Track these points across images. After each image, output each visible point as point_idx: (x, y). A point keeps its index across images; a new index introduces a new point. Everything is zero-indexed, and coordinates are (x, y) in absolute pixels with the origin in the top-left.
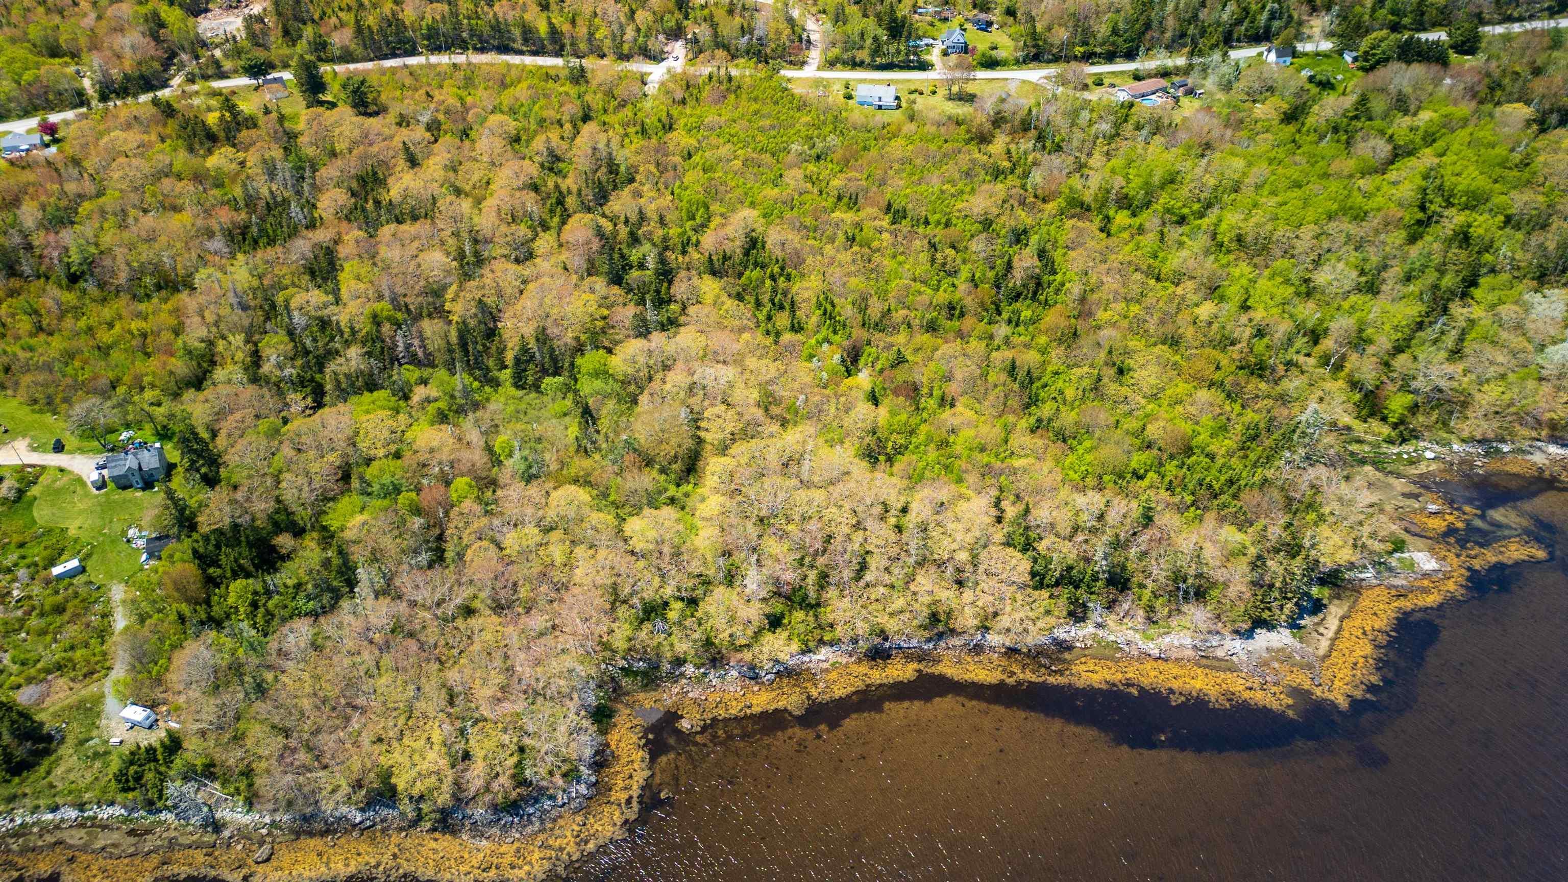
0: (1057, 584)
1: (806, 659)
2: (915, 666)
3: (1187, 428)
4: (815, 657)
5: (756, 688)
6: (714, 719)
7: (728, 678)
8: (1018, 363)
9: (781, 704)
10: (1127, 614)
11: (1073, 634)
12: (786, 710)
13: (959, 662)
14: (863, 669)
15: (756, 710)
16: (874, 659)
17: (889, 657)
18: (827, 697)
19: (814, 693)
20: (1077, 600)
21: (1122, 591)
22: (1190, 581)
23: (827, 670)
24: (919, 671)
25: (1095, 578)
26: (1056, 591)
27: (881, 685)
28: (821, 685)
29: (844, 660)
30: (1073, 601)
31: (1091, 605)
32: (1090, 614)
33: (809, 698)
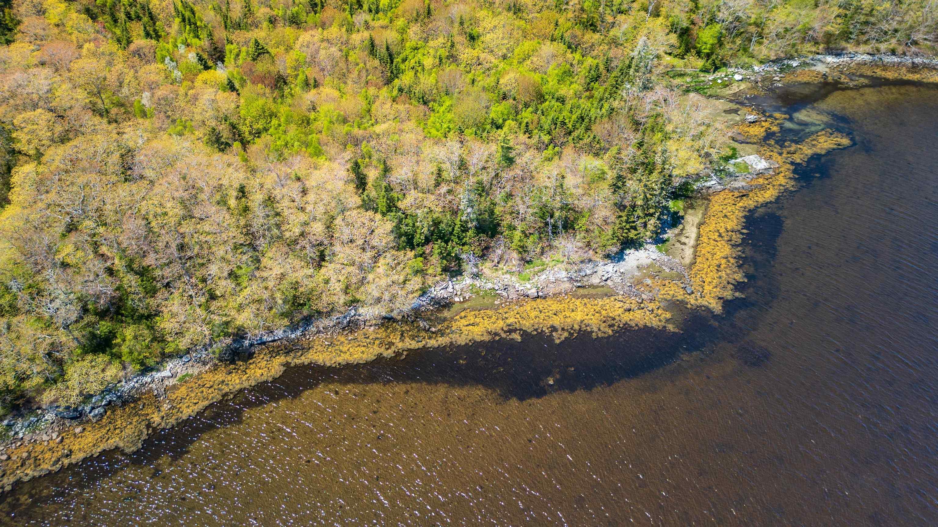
0: (428, 241)
1: (147, 379)
2: (282, 359)
3: (537, 77)
4: (158, 375)
5: (78, 430)
6: (18, 484)
7: (42, 425)
8: (377, 42)
9: (112, 443)
10: (501, 258)
11: (450, 289)
12: (117, 448)
13: (331, 344)
14: (220, 376)
15: (78, 457)
16: (233, 362)
17: (251, 356)
18: (172, 421)
19: (156, 419)
20: (449, 254)
21: (493, 236)
22: (557, 214)
23: (174, 387)
24: (287, 364)
25: (465, 229)
26: (427, 249)
27: (241, 391)
28: (166, 407)
29: (195, 371)
30: (445, 256)
31: (464, 256)
32: (465, 266)
33: (148, 426)
